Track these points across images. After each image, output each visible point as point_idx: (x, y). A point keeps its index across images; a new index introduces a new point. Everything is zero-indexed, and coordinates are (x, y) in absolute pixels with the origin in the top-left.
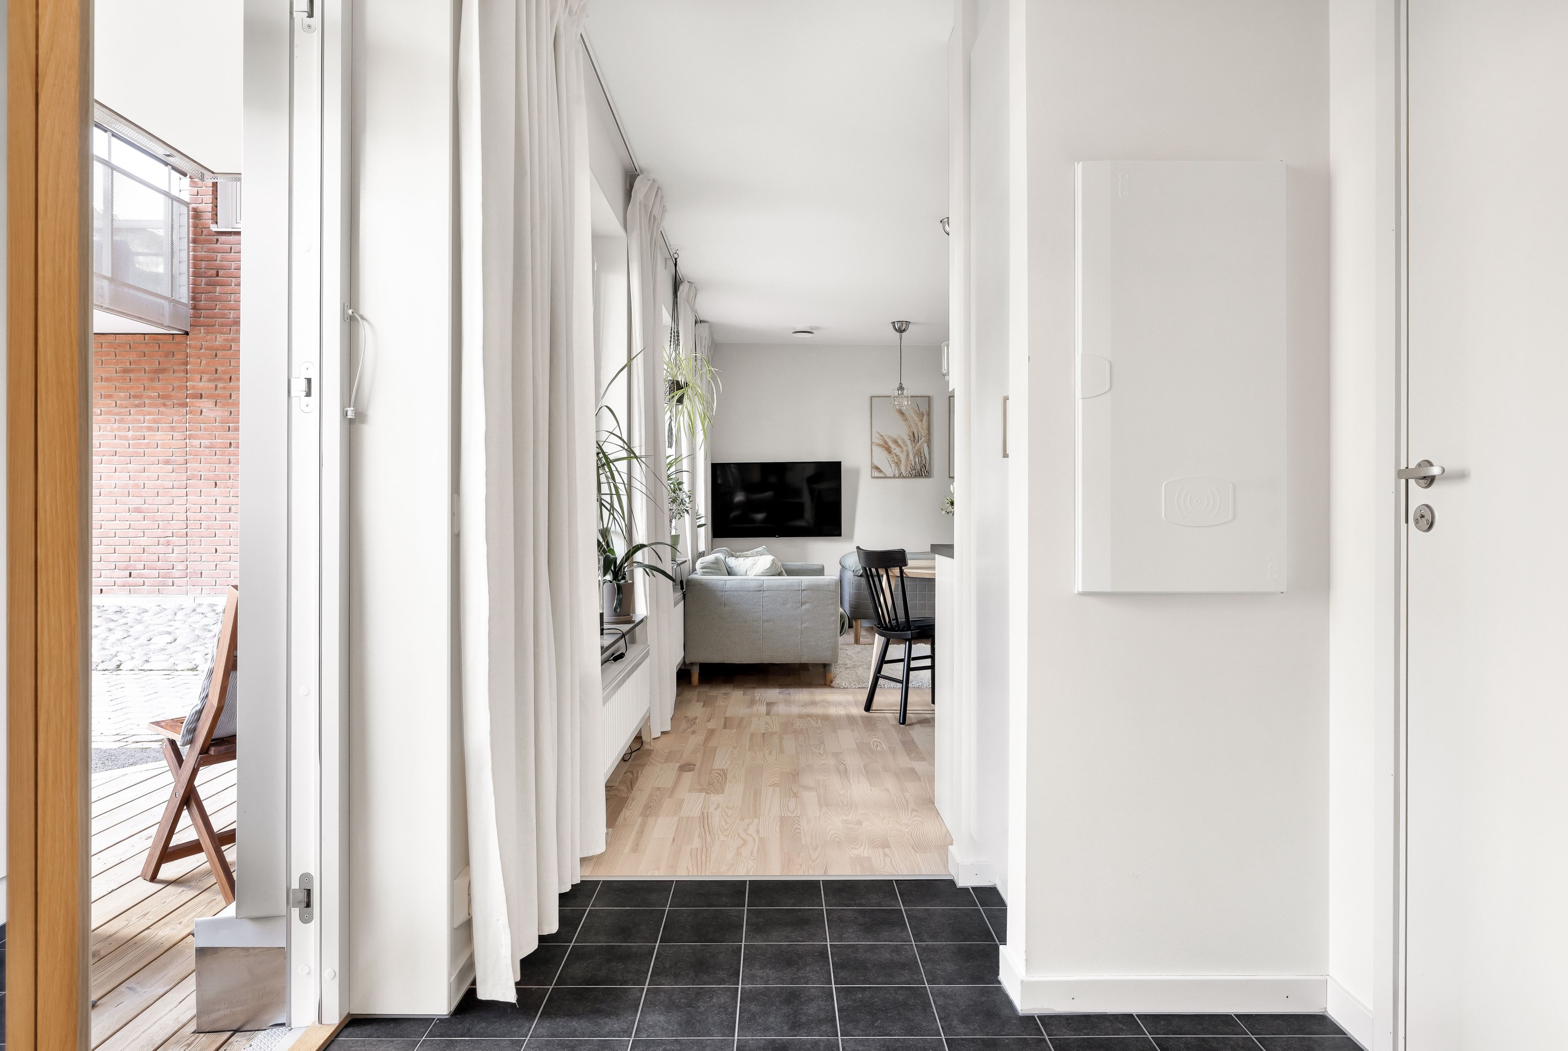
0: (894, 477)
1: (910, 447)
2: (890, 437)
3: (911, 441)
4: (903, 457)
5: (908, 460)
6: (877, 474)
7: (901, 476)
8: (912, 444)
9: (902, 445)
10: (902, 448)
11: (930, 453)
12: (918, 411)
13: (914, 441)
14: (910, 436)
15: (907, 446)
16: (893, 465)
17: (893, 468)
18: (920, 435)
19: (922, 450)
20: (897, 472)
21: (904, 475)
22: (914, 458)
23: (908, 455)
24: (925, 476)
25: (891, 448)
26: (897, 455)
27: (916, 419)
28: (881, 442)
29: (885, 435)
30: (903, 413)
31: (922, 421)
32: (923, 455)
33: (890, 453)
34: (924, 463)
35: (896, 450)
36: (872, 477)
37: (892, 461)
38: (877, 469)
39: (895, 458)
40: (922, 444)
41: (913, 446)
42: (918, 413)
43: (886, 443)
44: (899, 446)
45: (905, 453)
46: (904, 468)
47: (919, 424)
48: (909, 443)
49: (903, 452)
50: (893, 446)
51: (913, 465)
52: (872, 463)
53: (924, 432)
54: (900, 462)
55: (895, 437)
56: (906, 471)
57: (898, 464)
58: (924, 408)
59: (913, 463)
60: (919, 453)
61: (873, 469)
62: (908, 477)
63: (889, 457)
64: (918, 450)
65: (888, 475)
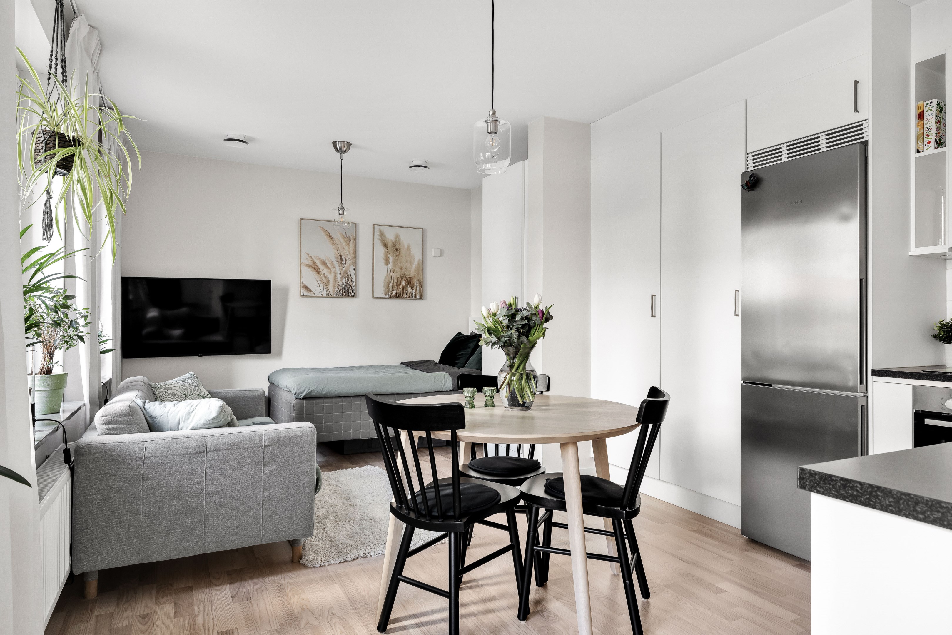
0: (323, 296)
1: (338, 269)
2: (319, 259)
3: (339, 263)
4: (331, 277)
5: (336, 281)
6: (305, 293)
7: (329, 296)
8: (339, 266)
9: (331, 267)
10: (330, 269)
11: (355, 276)
12: (345, 236)
13: (341, 263)
14: (337, 258)
15: (334, 267)
16: (321, 285)
17: (322, 288)
18: (347, 258)
19: (349, 272)
20: (325, 292)
21: (332, 295)
22: (342, 279)
23: (335, 276)
24: (351, 296)
25: (319, 268)
26: (325, 276)
27: (344, 243)
28: (310, 263)
29: (314, 256)
30: (331, 237)
31: (348, 245)
32: (349, 276)
33: (318, 273)
34: (351, 284)
35: (325, 271)
36: (301, 296)
37: (321, 281)
38: (306, 288)
39: (324, 278)
40: (349, 266)
41: (341, 268)
42: (346, 238)
43: (315, 264)
44: (327, 267)
45: (333, 274)
46: (332, 288)
47: (346, 248)
48: (336, 264)
49: (331, 273)
50: (321, 267)
51: (341, 286)
52: (301, 283)
53: (350, 256)
54: (329, 282)
55: (324, 258)
56: (334, 291)
57: (326, 284)
58: (350, 234)
59: (340, 284)
60: (346, 275)
61: (302, 289)
62: (336, 297)
63: (317, 277)
64: (345, 272)
65: (316, 294)
